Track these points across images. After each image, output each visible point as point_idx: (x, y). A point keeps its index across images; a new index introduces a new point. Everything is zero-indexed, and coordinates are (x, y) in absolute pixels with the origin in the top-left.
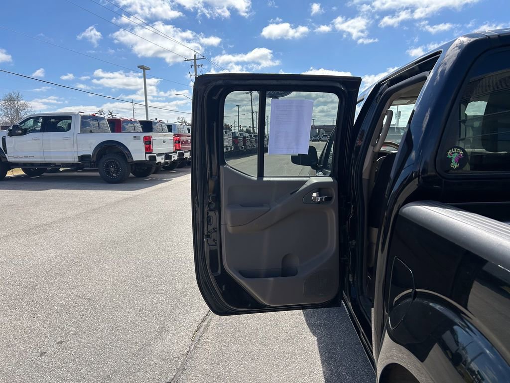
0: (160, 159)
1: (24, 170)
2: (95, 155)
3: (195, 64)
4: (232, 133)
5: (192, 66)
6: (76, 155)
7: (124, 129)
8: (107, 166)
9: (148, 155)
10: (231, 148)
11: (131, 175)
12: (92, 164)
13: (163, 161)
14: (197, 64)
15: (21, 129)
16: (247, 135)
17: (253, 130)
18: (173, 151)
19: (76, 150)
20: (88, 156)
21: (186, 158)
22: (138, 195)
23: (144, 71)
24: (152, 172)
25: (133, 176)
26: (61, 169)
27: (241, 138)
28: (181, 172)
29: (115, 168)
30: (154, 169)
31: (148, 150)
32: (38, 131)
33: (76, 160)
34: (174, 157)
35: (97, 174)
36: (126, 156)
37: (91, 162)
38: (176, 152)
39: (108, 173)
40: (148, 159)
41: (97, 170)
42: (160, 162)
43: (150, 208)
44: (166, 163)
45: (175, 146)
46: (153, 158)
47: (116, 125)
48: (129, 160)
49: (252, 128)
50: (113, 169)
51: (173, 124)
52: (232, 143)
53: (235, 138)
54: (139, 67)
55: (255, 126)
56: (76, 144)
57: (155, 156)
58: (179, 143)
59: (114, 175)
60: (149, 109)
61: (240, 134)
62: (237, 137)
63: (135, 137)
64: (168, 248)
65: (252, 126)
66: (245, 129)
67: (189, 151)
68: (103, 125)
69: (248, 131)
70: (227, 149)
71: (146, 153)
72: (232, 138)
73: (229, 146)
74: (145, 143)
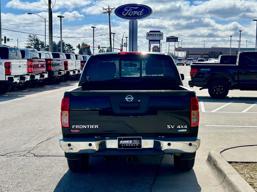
0: (16, 80)
9: (7, 77)
13: (18, 81)
18: (26, 73)
21: (37, 79)
28: (32, 91)
30: (10, 87)
31: (8, 72)
34: (27, 78)
38: (29, 75)
40: (7, 80)
42: (16, 82)
44: (21, 83)
45: (28, 70)
46: (11, 79)
57: (13, 77)
58: (31, 67)
67: (39, 74)
70: (74, 72)
71: (6, 75)
72: (80, 63)
73: (77, 70)
74: (5, 67)
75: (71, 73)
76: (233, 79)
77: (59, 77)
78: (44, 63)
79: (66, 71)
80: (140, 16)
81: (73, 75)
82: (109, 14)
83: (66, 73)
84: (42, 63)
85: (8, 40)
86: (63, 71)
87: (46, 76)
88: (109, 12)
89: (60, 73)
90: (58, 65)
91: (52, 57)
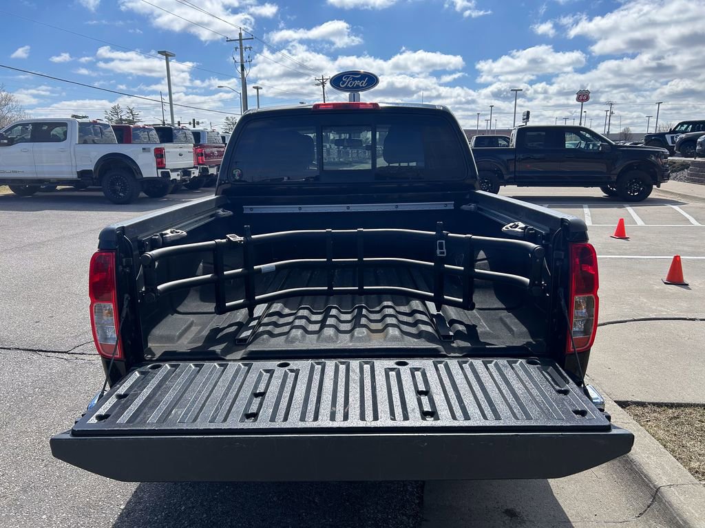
0: (174, 176)
1: (12, 188)
2: (98, 171)
3: (241, 46)
6: (74, 170)
7: (138, 137)
8: (113, 184)
9: (160, 171)
11: (142, 195)
12: (95, 181)
13: (179, 178)
14: (244, 46)
15: (7, 138)
18: (192, 165)
19: (74, 164)
20: (89, 172)
21: (212, 174)
23: (167, 57)
25: (146, 196)
26: (59, 187)
29: (122, 186)
31: (160, 165)
32: (26, 141)
33: (75, 176)
34: (194, 173)
35: (101, 194)
36: (135, 172)
37: (92, 178)
38: (197, 168)
39: (115, 192)
40: (160, 176)
41: (101, 188)
42: (175, 179)
44: (184, 180)
45: (196, 160)
46: (166, 175)
47: (125, 132)
48: (138, 177)
50: (119, 188)
51: (202, 131)
54: (159, 52)
56: (73, 157)
57: (168, 172)
58: (202, 155)
59: (120, 194)
60: (174, 109)
63: (144, 149)
67: (216, 165)
68: (107, 133)
71: (158, 168)
74: (156, 155)
76: (507, 169)
78: (223, 150)
80: (363, 87)
82: (323, 86)
84: (220, 150)
85: (198, 123)
88: (323, 84)
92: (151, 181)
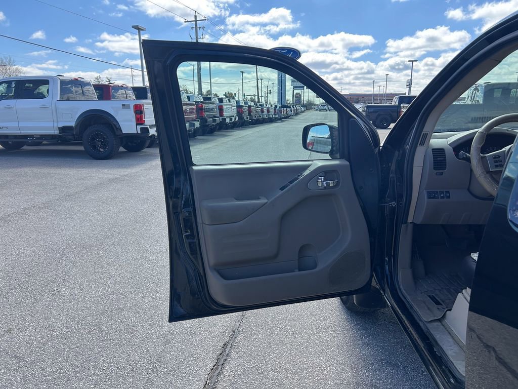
0: (153, 132)
2: (78, 127)
3: (196, 25)
4: (236, 102)
5: (192, 28)
6: (55, 126)
7: (113, 96)
8: (93, 139)
9: (139, 127)
10: (235, 119)
11: (122, 149)
12: (76, 136)
14: (198, 26)
16: (252, 104)
17: (258, 99)
19: (55, 121)
20: (70, 128)
22: (126, 176)
23: (139, 32)
24: (147, 146)
25: (125, 150)
27: (246, 107)
29: (102, 142)
30: (148, 142)
31: (140, 121)
32: (10, 98)
33: (57, 132)
35: (82, 148)
36: (115, 128)
37: (73, 135)
39: (94, 147)
40: (139, 132)
41: (81, 143)
42: (154, 135)
43: (137, 193)
46: (145, 130)
47: (104, 91)
48: (118, 133)
49: (256, 97)
50: (100, 143)
52: (236, 112)
53: (239, 107)
54: (133, 27)
55: (260, 95)
56: (55, 113)
57: (147, 128)
59: (101, 149)
61: (245, 103)
62: (242, 106)
63: (123, 105)
64: (152, 257)
65: (257, 95)
66: (249, 98)
68: (87, 92)
69: (252, 100)
70: (231, 119)
71: (137, 125)
72: (236, 107)
73: (233, 116)
74: (136, 112)
75: (228, 120)
77: (213, 125)
78: (194, 107)
79: (221, 118)
81: (230, 123)
83: (221, 120)
84: (191, 107)
86: (218, 117)
87: (197, 124)
89: (214, 121)
90: (212, 110)
91: (202, 100)
92: (130, 136)
